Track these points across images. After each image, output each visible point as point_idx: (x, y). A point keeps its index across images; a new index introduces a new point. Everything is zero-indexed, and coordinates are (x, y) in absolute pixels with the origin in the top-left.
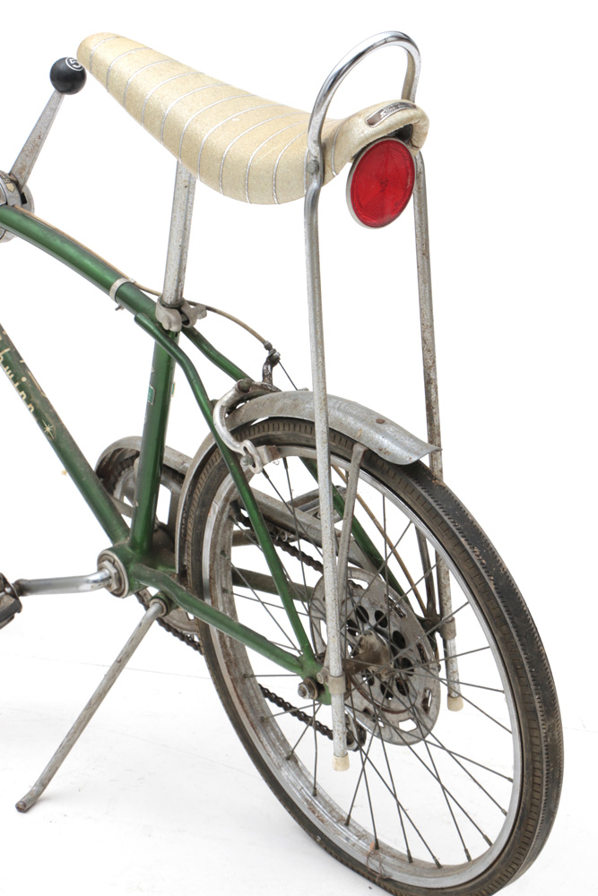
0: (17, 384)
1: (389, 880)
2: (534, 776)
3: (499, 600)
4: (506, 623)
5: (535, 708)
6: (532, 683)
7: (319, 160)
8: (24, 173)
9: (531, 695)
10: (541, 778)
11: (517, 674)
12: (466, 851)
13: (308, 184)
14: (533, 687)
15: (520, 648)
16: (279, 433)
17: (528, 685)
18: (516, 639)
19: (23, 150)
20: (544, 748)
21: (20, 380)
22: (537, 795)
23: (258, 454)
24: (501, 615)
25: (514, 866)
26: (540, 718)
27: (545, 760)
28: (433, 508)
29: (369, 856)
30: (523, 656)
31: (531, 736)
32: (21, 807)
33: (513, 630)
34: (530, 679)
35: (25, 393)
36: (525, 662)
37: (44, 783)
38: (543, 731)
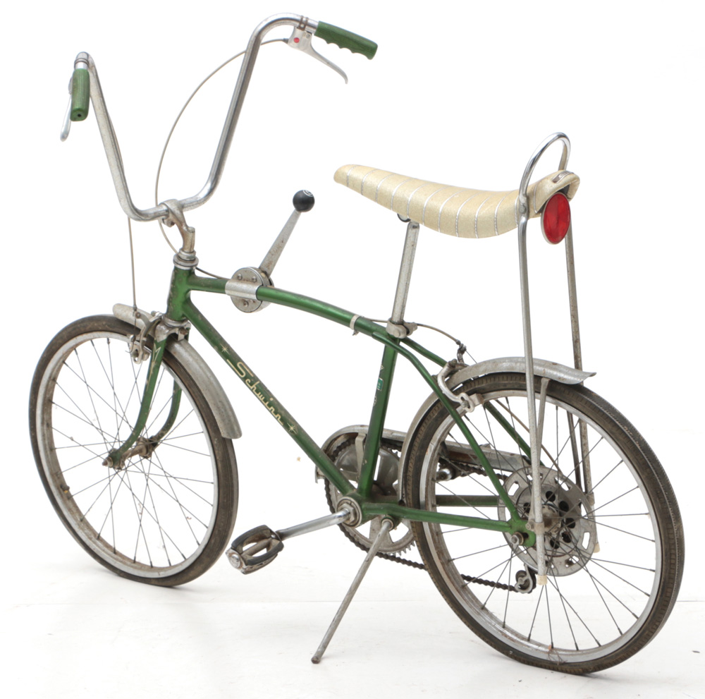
0: (267, 403)
1: (565, 663)
2: (671, 559)
3: (643, 454)
4: (649, 467)
5: (670, 516)
6: (667, 501)
7: (526, 205)
8: (270, 267)
9: (667, 508)
10: (675, 559)
11: (658, 496)
12: (619, 629)
13: (519, 220)
14: (668, 503)
15: (658, 480)
16: (484, 385)
17: (665, 502)
18: (656, 475)
19: (270, 252)
20: (676, 540)
21: (269, 400)
22: (672, 571)
23: (471, 399)
24: (645, 463)
25: (657, 624)
26: (673, 522)
27: (677, 548)
28: (596, 407)
29: (549, 653)
30: (661, 485)
31: (668, 534)
32: (315, 660)
33: (653, 470)
34: (666, 498)
35: (274, 407)
36: (662, 488)
37: (325, 646)
38: (675, 530)
